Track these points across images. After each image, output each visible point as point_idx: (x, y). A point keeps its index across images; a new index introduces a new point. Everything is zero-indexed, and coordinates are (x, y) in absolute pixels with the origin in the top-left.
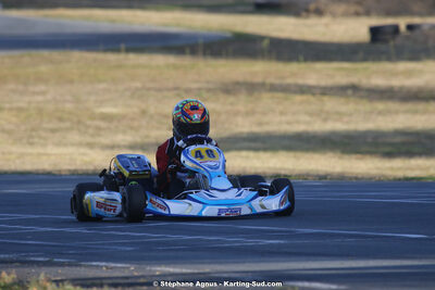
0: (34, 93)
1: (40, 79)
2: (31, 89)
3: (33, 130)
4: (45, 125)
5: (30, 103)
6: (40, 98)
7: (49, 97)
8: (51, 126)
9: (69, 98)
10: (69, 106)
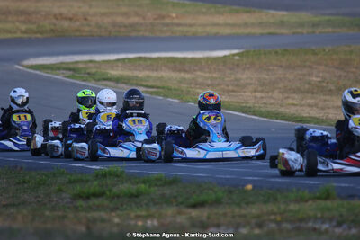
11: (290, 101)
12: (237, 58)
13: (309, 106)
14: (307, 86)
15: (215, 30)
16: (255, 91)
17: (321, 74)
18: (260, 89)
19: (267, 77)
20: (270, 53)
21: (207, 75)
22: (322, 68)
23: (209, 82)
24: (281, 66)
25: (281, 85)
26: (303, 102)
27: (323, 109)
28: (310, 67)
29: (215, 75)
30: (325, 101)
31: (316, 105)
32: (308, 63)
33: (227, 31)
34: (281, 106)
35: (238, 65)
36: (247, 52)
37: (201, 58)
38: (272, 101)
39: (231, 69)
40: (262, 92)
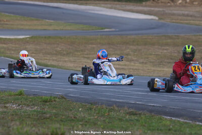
0: (164, 49)
1: (167, 44)
2: (163, 48)
3: (161, 62)
4: (166, 60)
5: (162, 52)
6: (165, 51)
7: (169, 51)
8: (168, 61)
9: (176, 51)
10: (176, 54)
11: (46, 58)
12: (28, 39)
13: (53, 60)
14: (55, 52)
15: (22, 27)
16: (32, 53)
17: (62, 47)
18: (35, 52)
19: (38, 47)
20: (42, 38)
21: (14, 46)
22: (63, 44)
23: (14, 49)
24: (46, 43)
25: (44, 51)
26: (51, 59)
27: (58, 61)
28: (58, 44)
29: (17, 46)
30: (61, 58)
31: (56, 60)
32: (58, 42)
33: (27, 27)
34: (41, 59)
35: (28, 42)
36: (32, 37)
37: (12, 39)
38: (38, 57)
39: (24, 44)
40: (35, 53)
